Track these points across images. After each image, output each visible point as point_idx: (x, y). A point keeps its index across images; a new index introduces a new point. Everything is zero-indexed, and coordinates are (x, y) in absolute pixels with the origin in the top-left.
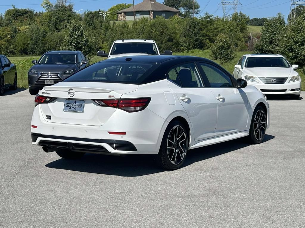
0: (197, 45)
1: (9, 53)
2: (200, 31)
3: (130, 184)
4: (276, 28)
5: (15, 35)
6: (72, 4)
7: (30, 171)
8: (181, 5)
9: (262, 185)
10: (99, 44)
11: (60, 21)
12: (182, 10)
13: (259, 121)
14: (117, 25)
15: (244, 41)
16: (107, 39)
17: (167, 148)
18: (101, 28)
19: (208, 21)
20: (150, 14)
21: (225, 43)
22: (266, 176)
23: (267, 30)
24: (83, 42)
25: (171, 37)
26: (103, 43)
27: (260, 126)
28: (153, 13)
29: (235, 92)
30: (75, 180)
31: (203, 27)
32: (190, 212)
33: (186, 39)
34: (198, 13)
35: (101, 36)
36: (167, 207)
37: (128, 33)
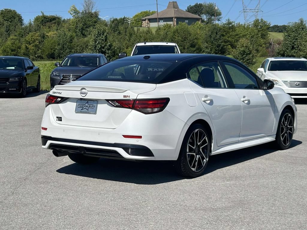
0: (219, 51)
1: (37, 57)
2: (222, 37)
3: (146, 193)
4: (298, 33)
5: (43, 40)
6: (98, 10)
7: (39, 176)
8: (203, 12)
9: (293, 197)
10: (123, 49)
11: (86, 27)
12: (205, 17)
13: (286, 125)
14: (141, 31)
15: (265, 47)
16: (132, 44)
17: (187, 153)
18: (126, 34)
19: (229, 27)
20: (173, 20)
21: (247, 48)
22: (296, 186)
23: (288, 35)
24: (107, 46)
25: (194, 42)
26: (127, 48)
27: (287, 130)
28: (176, 20)
29: (262, 94)
30: (86, 187)
31: (225, 33)
32: (212, 228)
33: (208, 44)
34: (220, 20)
35: (126, 41)
36: (186, 222)
37: (152, 39)
